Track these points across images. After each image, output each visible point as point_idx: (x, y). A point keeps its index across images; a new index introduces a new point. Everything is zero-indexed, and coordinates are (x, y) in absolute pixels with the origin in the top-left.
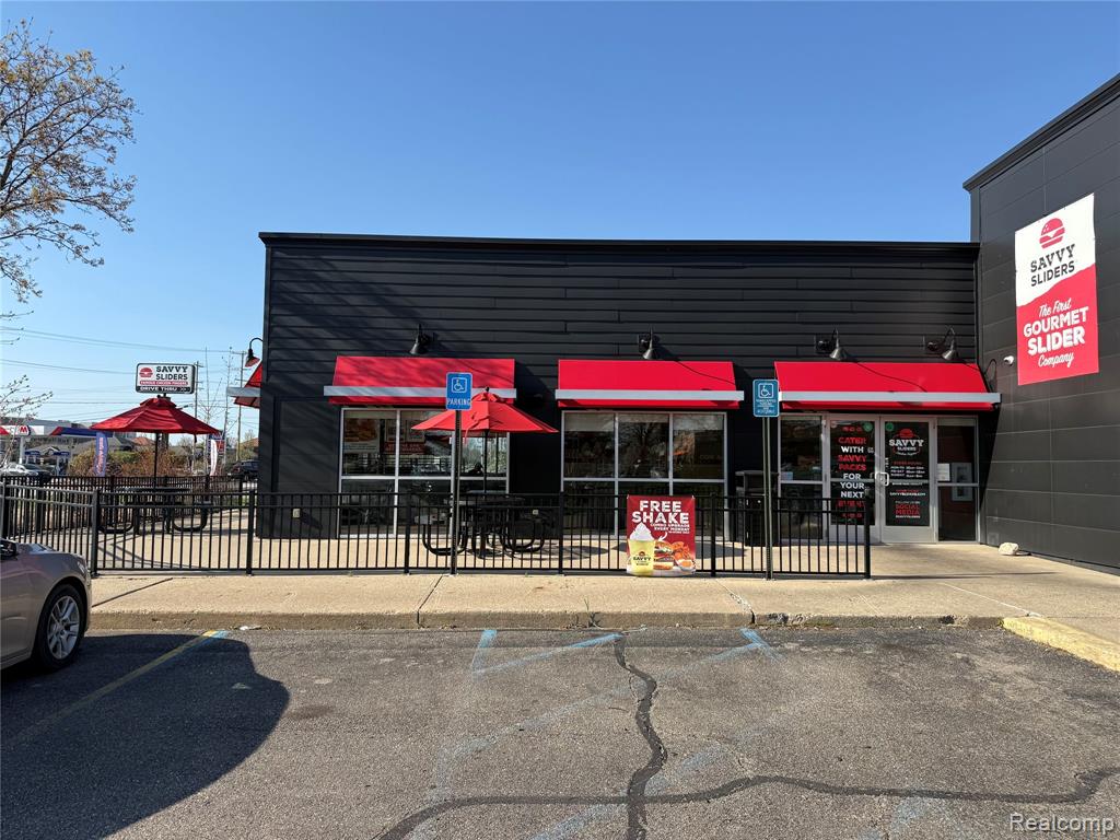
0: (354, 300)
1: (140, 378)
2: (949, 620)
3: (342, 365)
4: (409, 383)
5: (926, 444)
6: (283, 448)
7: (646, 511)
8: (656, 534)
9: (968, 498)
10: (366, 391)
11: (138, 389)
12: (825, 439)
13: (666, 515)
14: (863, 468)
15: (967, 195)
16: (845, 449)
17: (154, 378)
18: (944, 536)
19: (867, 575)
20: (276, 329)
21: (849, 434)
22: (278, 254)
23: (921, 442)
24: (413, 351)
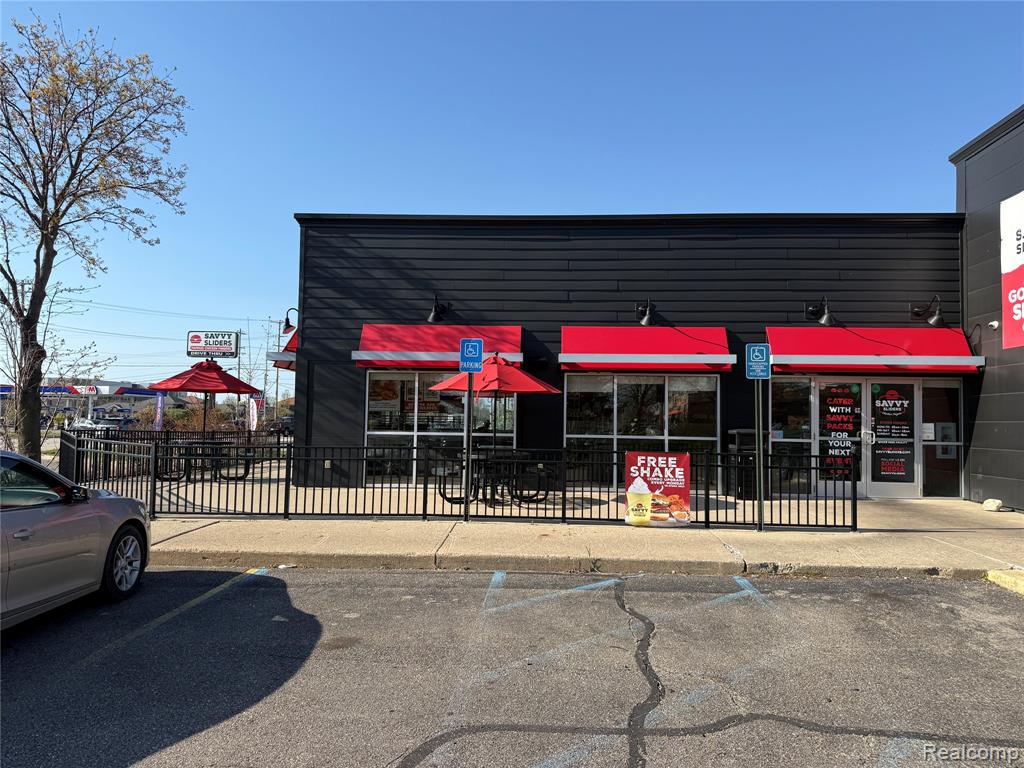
0: (377, 274)
1: (191, 344)
2: (934, 571)
3: (368, 332)
4: (427, 348)
5: (911, 405)
6: (316, 406)
7: (643, 466)
8: (652, 488)
9: (952, 456)
10: (388, 356)
11: (189, 354)
12: (814, 400)
13: (662, 470)
14: (851, 427)
15: (953, 168)
16: (833, 410)
17: (202, 344)
18: (928, 492)
19: (854, 528)
20: (310, 300)
21: (837, 396)
22: (310, 232)
23: (906, 403)
24: (430, 319)
